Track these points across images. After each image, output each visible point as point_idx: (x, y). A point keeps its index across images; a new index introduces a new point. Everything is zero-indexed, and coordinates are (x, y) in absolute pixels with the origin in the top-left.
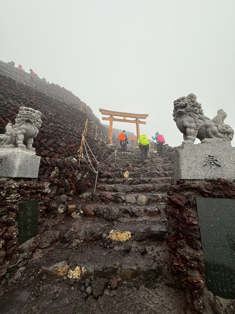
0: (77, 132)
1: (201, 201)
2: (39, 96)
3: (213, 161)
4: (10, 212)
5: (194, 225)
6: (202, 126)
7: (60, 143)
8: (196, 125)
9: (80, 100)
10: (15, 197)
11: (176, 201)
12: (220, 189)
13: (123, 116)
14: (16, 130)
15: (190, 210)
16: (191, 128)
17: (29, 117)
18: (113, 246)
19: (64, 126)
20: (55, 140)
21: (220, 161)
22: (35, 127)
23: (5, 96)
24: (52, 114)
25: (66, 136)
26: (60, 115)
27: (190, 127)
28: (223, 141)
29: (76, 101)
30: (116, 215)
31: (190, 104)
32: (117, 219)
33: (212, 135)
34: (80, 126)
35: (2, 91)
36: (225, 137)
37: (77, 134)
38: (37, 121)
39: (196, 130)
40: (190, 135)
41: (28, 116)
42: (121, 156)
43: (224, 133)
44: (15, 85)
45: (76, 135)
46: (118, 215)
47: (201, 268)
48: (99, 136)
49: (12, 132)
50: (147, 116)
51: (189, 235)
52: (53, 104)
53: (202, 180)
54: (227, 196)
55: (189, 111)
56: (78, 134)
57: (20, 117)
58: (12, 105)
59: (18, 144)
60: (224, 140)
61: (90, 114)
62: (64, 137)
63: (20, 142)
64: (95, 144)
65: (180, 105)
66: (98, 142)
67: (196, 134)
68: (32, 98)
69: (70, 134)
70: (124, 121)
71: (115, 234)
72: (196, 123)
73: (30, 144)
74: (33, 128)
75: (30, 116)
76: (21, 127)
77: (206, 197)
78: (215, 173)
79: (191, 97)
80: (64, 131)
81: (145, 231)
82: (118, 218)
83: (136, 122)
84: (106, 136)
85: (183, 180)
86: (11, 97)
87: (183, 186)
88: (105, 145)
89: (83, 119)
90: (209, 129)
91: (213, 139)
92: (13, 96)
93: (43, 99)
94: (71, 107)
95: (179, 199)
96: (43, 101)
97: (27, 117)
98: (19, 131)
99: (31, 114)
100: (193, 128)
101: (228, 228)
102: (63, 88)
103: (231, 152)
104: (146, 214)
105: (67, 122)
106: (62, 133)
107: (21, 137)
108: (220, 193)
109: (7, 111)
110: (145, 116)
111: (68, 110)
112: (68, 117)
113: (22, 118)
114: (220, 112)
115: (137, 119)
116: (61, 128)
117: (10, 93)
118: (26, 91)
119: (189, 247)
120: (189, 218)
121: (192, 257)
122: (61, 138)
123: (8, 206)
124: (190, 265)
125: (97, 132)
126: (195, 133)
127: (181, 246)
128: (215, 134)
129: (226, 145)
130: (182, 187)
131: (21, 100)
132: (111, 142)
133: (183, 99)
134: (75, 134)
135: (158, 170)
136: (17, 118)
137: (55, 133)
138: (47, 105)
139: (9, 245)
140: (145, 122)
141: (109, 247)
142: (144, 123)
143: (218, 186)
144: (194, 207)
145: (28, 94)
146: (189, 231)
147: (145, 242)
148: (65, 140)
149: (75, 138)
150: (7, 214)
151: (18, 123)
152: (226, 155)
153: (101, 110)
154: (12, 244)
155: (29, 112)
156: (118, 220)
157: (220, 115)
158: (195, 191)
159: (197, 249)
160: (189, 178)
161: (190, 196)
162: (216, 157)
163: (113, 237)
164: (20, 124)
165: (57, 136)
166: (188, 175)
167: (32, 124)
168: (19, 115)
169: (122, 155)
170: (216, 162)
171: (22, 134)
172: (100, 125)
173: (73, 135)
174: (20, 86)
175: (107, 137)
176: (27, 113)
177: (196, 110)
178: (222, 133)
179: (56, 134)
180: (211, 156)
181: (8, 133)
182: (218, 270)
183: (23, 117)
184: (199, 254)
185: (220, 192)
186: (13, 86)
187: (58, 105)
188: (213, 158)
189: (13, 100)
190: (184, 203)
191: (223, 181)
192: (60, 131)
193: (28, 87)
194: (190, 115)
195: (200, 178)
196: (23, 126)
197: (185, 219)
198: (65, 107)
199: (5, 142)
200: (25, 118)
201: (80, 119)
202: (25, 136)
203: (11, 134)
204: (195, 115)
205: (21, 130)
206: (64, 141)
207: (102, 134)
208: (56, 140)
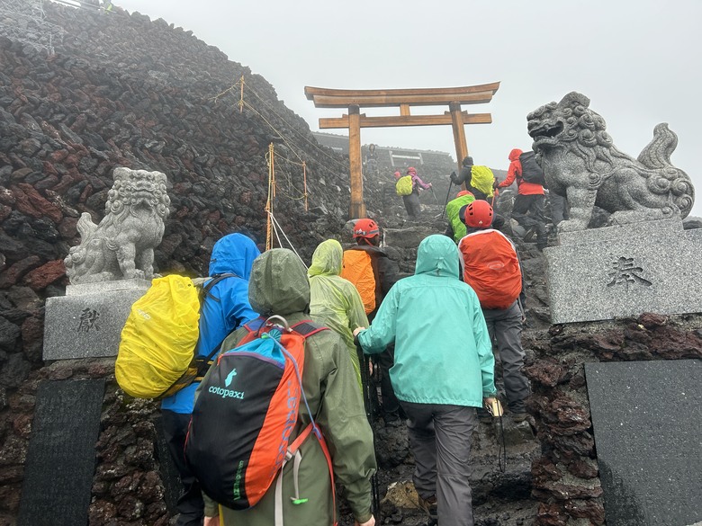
0: (246, 196)
1: (597, 372)
2: (100, 85)
3: (630, 272)
4: (140, 439)
5: (575, 423)
6: (607, 178)
7: (201, 243)
8: (592, 178)
9: (226, 57)
10: (145, 404)
11: (538, 376)
12: (640, 340)
13: (398, 105)
14: (112, 234)
15: (572, 394)
16: (577, 187)
17: (144, 196)
18: (399, 519)
19: (201, 184)
20: (183, 237)
21: (649, 270)
22: (158, 218)
23: (16, 113)
24: (156, 145)
25: (214, 217)
26: (179, 145)
27: (576, 185)
28: (662, 216)
29: (212, 66)
30: (402, 448)
31: (569, 123)
32: (407, 461)
33: (633, 202)
34: (246, 170)
35: (5, 99)
36: (667, 205)
37: (246, 204)
38: (161, 201)
39: (592, 190)
40: (577, 206)
41: (141, 193)
42: (402, 263)
43: (666, 193)
44: (22, 61)
45: (245, 209)
46: (407, 449)
47: (593, 510)
48: (314, 191)
49: (104, 240)
50: (495, 91)
51: (566, 447)
52: (146, 103)
53: (607, 320)
54: (658, 355)
55: (569, 142)
56: (251, 205)
57: (120, 197)
58: (52, 146)
59: (125, 269)
60: (664, 213)
61: (269, 111)
62: (208, 222)
63: (128, 263)
64: (307, 230)
65: (543, 128)
66: (314, 219)
67: (593, 200)
68: (79, 93)
69: (226, 209)
70: (405, 121)
71: (403, 491)
72: (589, 171)
73: (149, 266)
74: (154, 223)
75: (148, 194)
76: (127, 222)
77: (606, 360)
78: (636, 302)
79: (573, 103)
80: (206, 201)
81: (486, 477)
82: (407, 456)
83: (450, 121)
84: (339, 189)
85: (561, 325)
86: (29, 111)
87: (558, 341)
88: (342, 226)
89: (250, 141)
90: (624, 187)
91: (637, 213)
92: (36, 108)
93: (113, 93)
94: (205, 104)
95: (546, 371)
96: (114, 98)
97: (139, 197)
98: (122, 236)
99: (149, 186)
100: (584, 186)
101: (659, 425)
102: (160, 23)
103: (675, 244)
104: (495, 441)
105: (204, 165)
106: (201, 209)
107: (130, 250)
108: (640, 348)
109: (44, 169)
110: (484, 93)
111: (199, 117)
112: (203, 141)
113: (125, 199)
114: (661, 131)
115: (454, 107)
116: (197, 194)
117: (27, 101)
118: (57, 74)
119: (571, 477)
120: (564, 409)
121: (574, 492)
122: (199, 226)
123: (134, 426)
124: (570, 508)
125: (308, 181)
126: (590, 200)
127: (554, 474)
128: (639, 197)
129: (670, 224)
130: (555, 343)
131: (59, 117)
132: (363, 210)
133: (549, 110)
134: (239, 205)
135: (541, 301)
136: (112, 202)
137: (181, 214)
138: (128, 111)
139: (152, 513)
140: (489, 115)
141: (390, 522)
142: (485, 119)
143: (637, 332)
144: (581, 386)
145: (66, 84)
146: (565, 439)
147: (487, 506)
148: (213, 230)
149: (243, 219)
150: (136, 444)
151: (115, 214)
152: (664, 253)
153: (311, 93)
154: (158, 511)
155: (145, 182)
156: (409, 463)
157: (659, 142)
158: (585, 350)
159: (586, 478)
160: (574, 320)
161: (573, 361)
162: (638, 260)
163: (397, 499)
164: (120, 215)
165: (187, 221)
166: (571, 313)
167: (151, 211)
168: (116, 191)
169: (406, 259)
170: (638, 273)
171: (131, 241)
172: (314, 148)
173: (236, 212)
174: (38, 59)
175: (345, 190)
176: (139, 185)
177: (587, 137)
178: (658, 194)
179: (186, 217)
180: (627, 258)
181: (95, 242)
182: (634, 516)
183: (127, 197)
184: (590, 487)
185: (640, 345)
186: (18, 65)
187: (163, 104)
188: (632, 265)
189: (39, 122)
190: (557, 379)
191: (649, 319)
192: (195, 203)
193: (60, 61)
194: (572, 151)
195: (600, 316)
196: (130, 220)
197: (556, 414)
198: (187, 108)
199: (88, 266)
200: (133, 200)
201: (241, 144)
202: (136, 246)
203: (102, 246)
204: (586, 150)
205: (127, 231)
206: (211, 236)
207: (322, 182)
208: (187, 236)
